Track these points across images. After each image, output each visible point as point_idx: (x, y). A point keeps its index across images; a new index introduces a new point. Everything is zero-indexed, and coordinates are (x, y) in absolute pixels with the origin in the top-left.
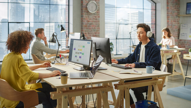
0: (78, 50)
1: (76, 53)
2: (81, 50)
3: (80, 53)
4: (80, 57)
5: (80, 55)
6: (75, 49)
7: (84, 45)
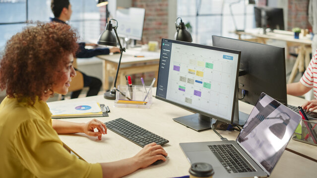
0: (189, 72)
1: (182, 79)
2: (198, 73)
3: (196, 81)
4: (197, 93)
5: (198, 87)
6: (177, 68)
7: (210, 62)
